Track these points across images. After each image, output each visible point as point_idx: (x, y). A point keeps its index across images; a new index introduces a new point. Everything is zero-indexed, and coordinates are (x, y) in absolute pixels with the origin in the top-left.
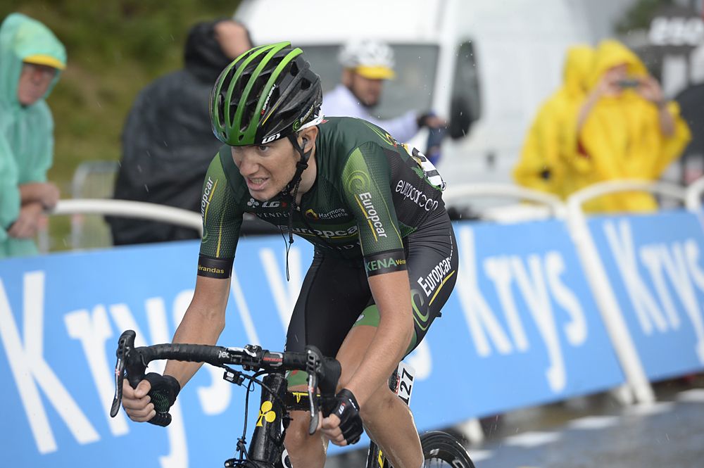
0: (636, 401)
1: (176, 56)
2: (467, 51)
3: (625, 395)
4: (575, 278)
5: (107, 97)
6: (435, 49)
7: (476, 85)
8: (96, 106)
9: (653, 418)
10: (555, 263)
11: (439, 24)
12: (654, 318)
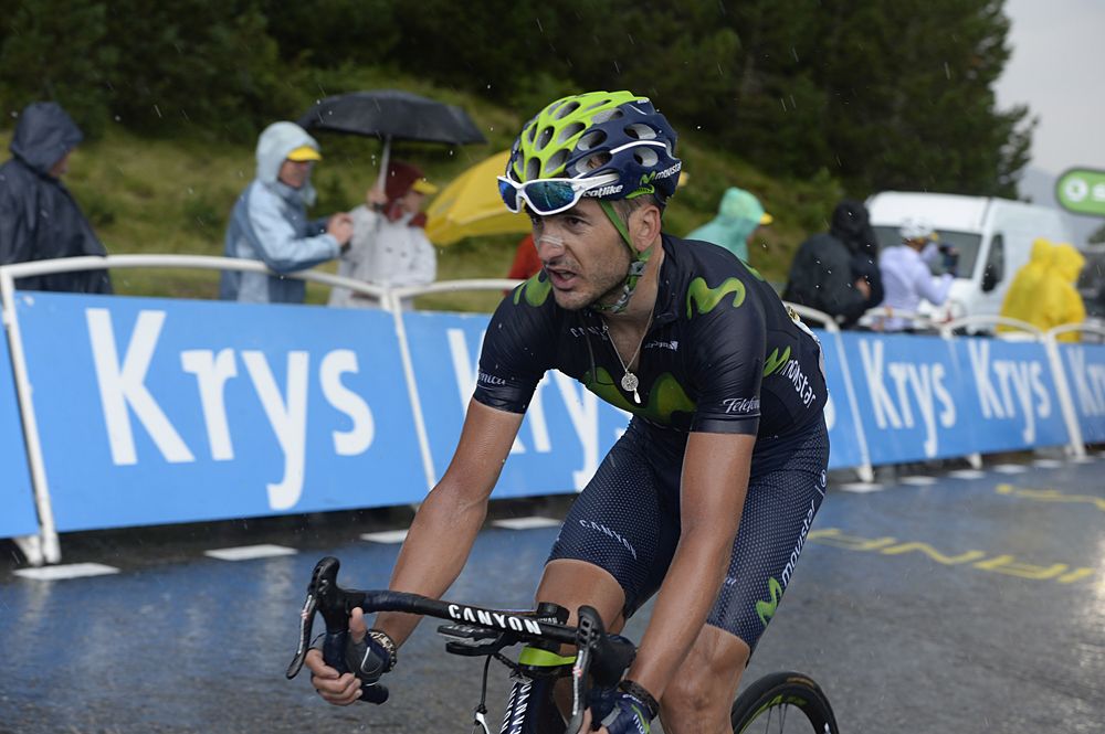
0: (1074, 454)
1: (826, 226)
2: (998, 240)
3: (1068, 450)
4: (1047, 378)
5: (784, 247)
6: (979, 237)
7: (1001, 261)
8: (776, 251)
9: (1083, 466)
10: (1036, 368)
11: (983, 223)
12: (1091, 407)
